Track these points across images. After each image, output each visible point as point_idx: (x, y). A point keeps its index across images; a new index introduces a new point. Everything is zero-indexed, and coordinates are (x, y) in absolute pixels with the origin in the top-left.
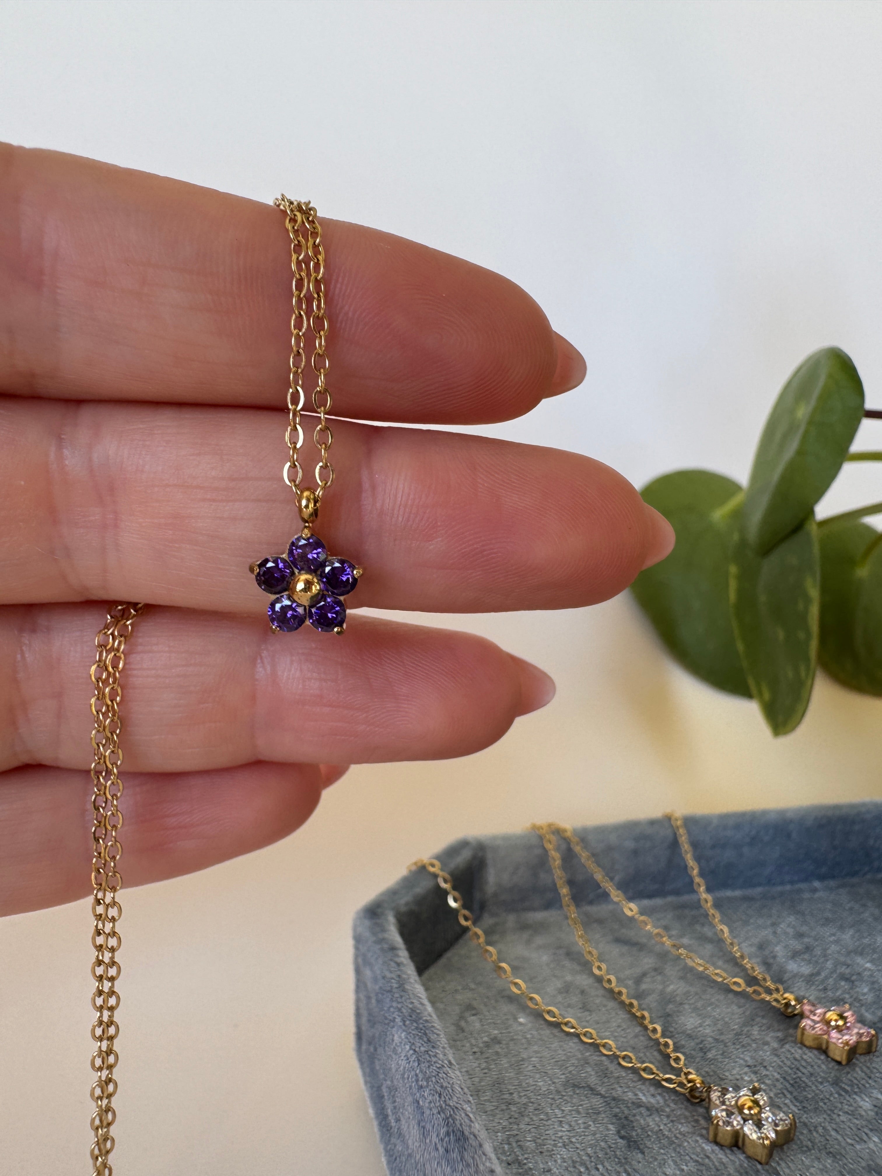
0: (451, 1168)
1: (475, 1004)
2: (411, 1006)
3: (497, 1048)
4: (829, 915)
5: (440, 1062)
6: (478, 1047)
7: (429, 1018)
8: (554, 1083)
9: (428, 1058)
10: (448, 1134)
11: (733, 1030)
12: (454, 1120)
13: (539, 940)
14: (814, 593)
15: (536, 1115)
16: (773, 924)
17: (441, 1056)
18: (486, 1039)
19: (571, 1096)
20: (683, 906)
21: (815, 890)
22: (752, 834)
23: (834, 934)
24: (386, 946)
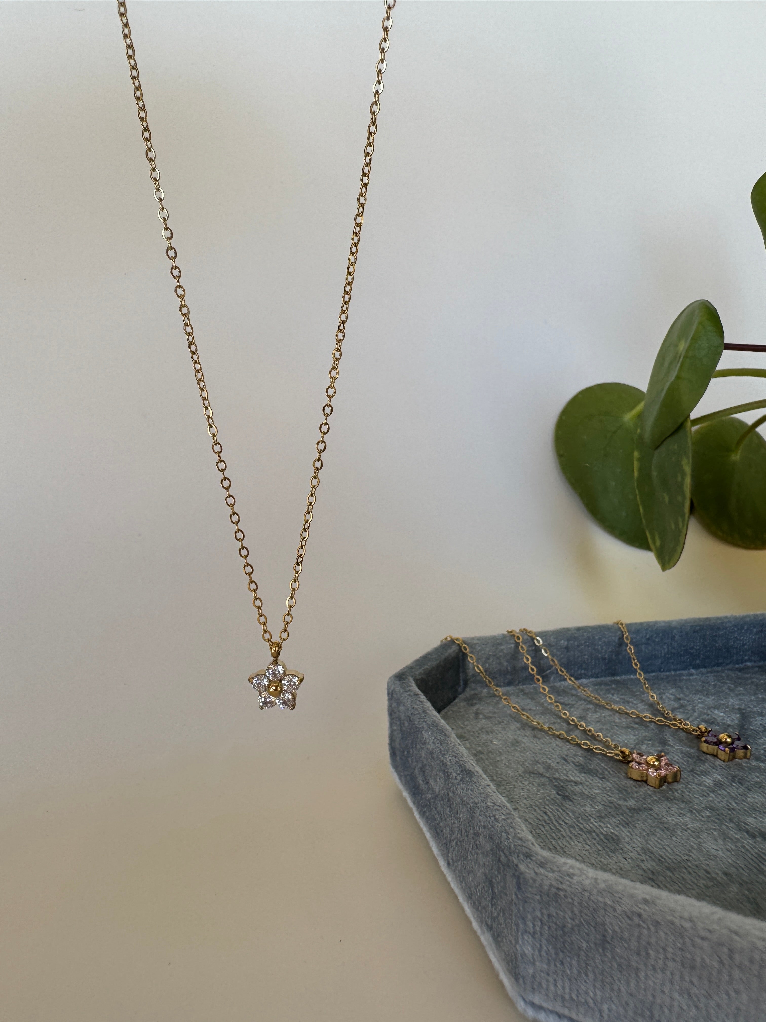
2: (432, 720)
3: (481, 756)
4: (699, 688)
7: (443, 725)
8: (518, 772)
10: (462, 771)
14: (688, 469)
16: (661, 693)
19: (528, 777)
20: (600, 684)
21: (692, 675)
22: (648, 637)
23: (701, 699)
24: (412, 694)
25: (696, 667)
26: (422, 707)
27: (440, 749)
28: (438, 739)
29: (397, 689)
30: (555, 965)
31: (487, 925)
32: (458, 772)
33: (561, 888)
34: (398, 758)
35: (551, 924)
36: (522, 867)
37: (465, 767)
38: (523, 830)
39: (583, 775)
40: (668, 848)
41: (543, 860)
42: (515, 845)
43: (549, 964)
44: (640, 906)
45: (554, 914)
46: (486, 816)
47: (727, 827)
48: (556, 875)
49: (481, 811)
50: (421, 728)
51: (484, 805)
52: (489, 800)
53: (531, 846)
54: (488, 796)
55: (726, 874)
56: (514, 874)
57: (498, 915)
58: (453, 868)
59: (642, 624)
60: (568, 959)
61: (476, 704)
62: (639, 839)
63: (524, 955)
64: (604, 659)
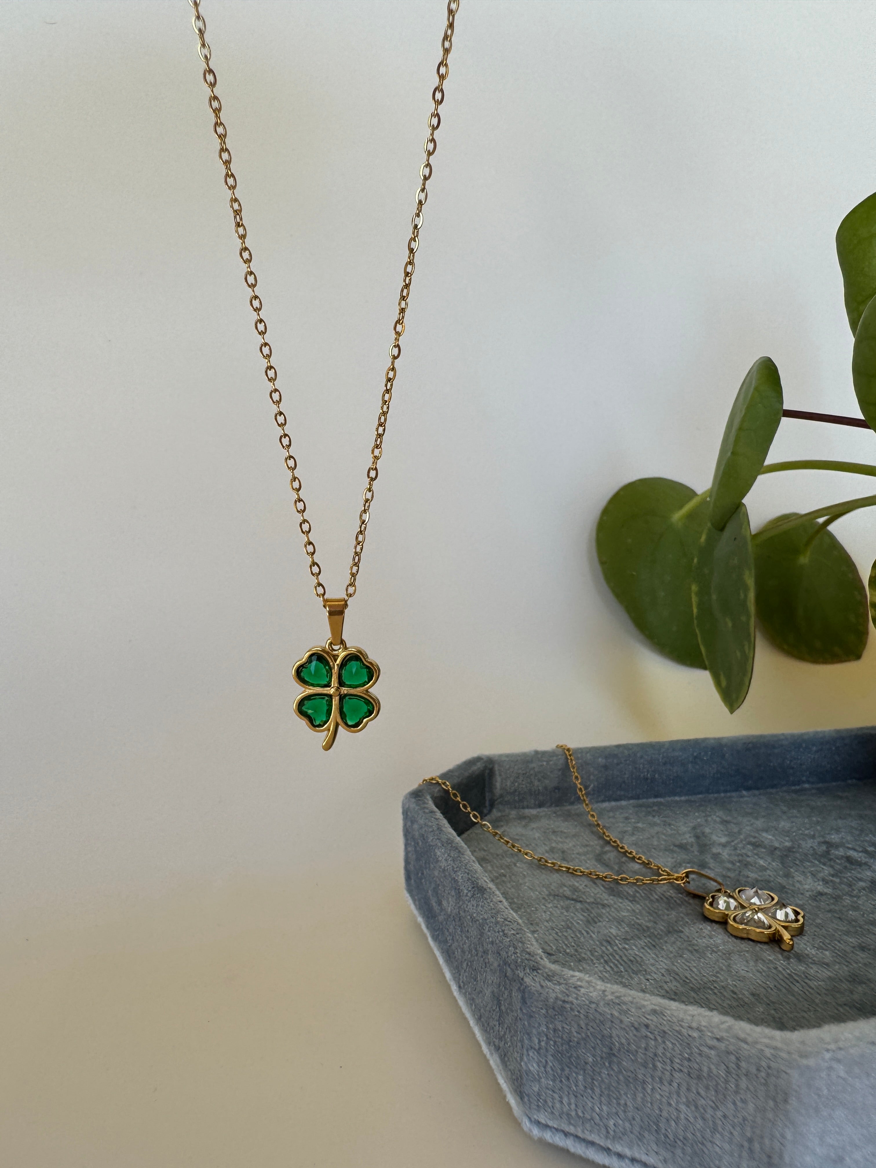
3: (504, 878)
4: (749, 810)
8: (541, 894)
10: (473, 888)
13: (534, 825)
14: (751, 582)
16: (707, 816)
19: (552, 900)
20: (641, 806)
21: (742, 797)
22: (695, 754)
23: (749, 821)
24: (427, 811)
25: (748, 789)
26: (438, 824)
27: (453, 866)
28: (451, 857)
29: (413, 806)
30: (561, 1081)
31: (495, 1045)
32: (470, 889)
33: (566, 1000)
34: (413, 881)
35: (557, 1040)
36: (528, 980)
37: (477, 883)
38: (532, 945)
39: (612, 897)
40: (694, 970)
41: (550, 973)
42: (522, 959)
43: (554, 1081)
44: (648, 1017)
45: (560, 1028)
46: (495, 932)
48: (562, 987)
49: (490, 927)
50: (434, 845)
51: (493, 920)
52: (499, 916)
53: (539, 959)
54: (498, 912)
55: (753, 995)
56: (519, 988)
57: (505, 1033)
58: (464, 991)
59: (689, 741)
60: (574, 1074)
61: (502, 826)
62: (665, 961)
63: (528, 1072)
64: (646, 779)
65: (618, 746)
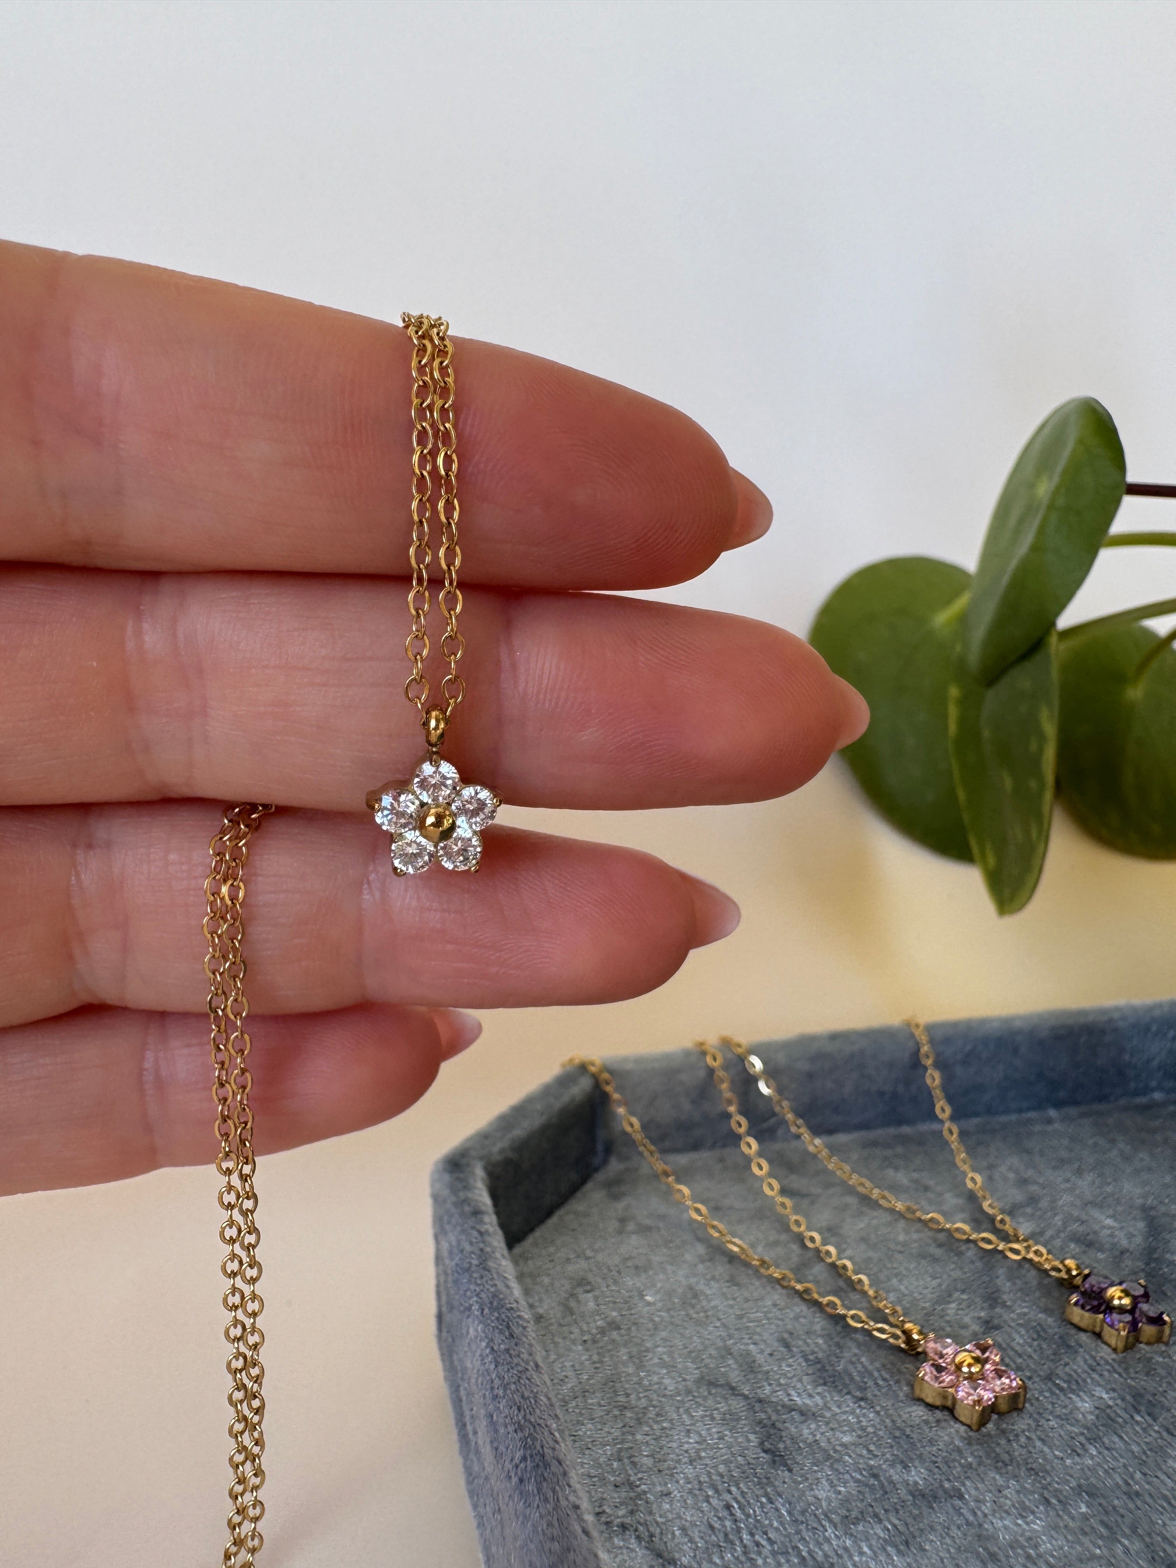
0: (525, 1502)
1: (590, 1277)
2: (492, 1289)
3: (615, 1334)
4: (1064, 1154)
5: (523, 1365)
6: (590, 1333)
7: (514, 1305)
8: (685, 1380)
9: (509, 1359)
11: (923, 1308)
12: (534, 1439)
14: (1050, 729)
15: (657, 1422)
16: (991, 1167)
17: (525, 1356)
18: (599, 1323)
19: (706, 1397)
20: (873, 1145)
21: (1050, 1121)
22: (967, 1049)
23: (1068, 1181)
24: (469, 1209)
25: (1059, 1105)
26: (482, 1250)
27: (492, 1380)
28: (492, 1349)
39: (821, 1389)
47: (1127, 1551)
61: (625, 1194)
64: (881, 1094)
65: (834, 1037)
